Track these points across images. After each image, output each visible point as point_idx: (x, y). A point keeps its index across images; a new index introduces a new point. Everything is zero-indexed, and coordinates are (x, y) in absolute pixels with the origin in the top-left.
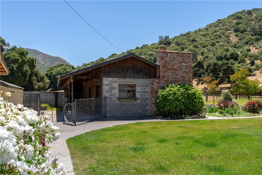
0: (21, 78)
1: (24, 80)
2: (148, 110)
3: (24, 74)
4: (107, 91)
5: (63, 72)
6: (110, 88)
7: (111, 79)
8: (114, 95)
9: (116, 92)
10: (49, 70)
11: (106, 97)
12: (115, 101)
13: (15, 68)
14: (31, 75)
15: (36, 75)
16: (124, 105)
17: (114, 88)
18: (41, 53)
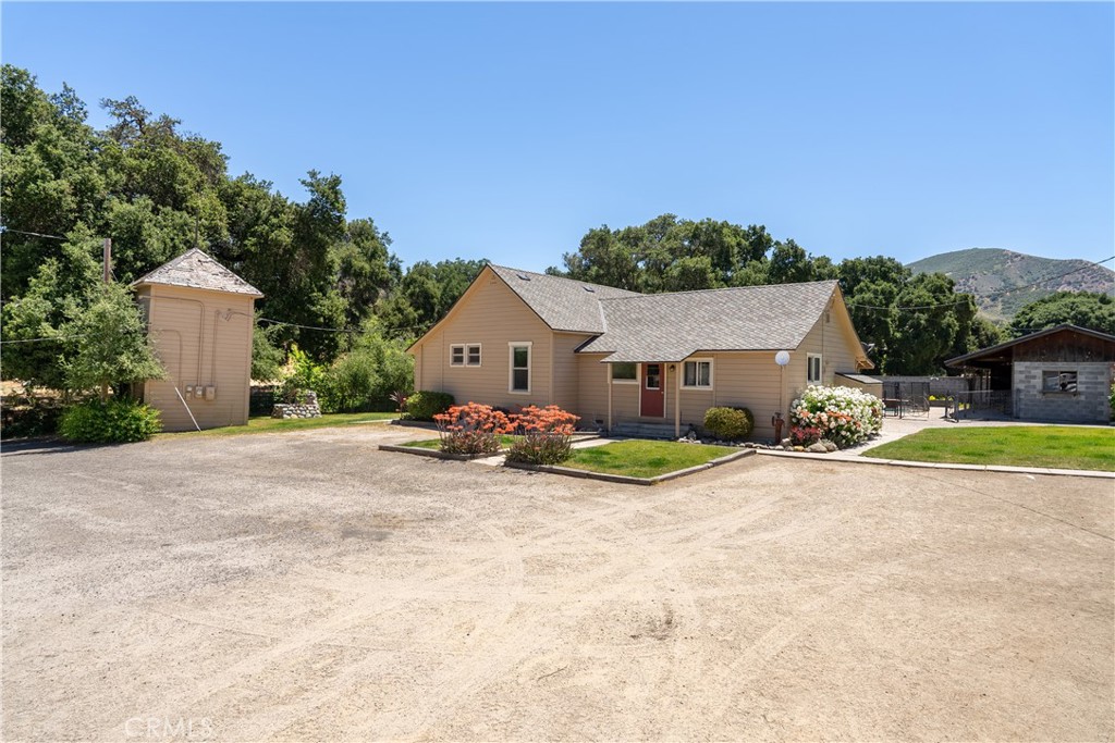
0: (937, 343)
1: (943, 347)
2: (1102, 412)
3: (944, 334)
4: (1021, 381)
5: (1066, 315)
6: (1026, 377)
7: (1028, 364)
8: (1034, 387)
9: (1038, 383)
10: (1023, 313)
11: (1019, 391)
12: (1035, 395)
13: (922, 322)
14: (961, 335)
15: (976, 331)
16: (1053, 402)
17: (1034, 377)
18: (1016, 256)
